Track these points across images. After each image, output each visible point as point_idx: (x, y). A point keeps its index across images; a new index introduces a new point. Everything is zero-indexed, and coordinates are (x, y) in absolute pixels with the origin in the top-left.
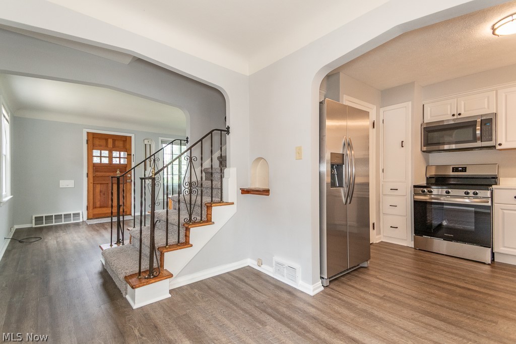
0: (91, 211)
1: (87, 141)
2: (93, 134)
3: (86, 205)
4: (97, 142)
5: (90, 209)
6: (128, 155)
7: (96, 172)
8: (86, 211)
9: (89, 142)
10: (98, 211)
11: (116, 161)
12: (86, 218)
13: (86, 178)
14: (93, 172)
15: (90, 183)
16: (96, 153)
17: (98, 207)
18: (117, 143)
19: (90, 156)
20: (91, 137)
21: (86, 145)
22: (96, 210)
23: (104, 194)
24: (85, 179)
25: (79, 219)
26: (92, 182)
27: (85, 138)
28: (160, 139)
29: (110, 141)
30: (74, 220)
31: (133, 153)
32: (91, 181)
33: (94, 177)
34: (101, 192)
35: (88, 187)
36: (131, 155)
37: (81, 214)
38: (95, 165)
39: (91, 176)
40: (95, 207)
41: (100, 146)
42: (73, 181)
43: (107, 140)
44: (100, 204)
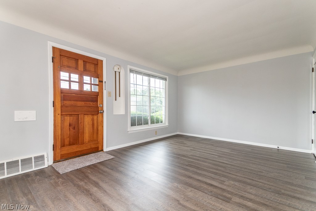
0: (58, 151)
1: (53, 58)
2: (61, 50)
3: (52, 144)
4: (65, 61)
5: (57, 148)
6: (100, 81)
7: (64, 100)
8: (52, 152)
9: (55, 60)
10: (67, 150)
11: (87, 88)
12: (52, 161)
13: (53, 108)
14: (61, 100)
15: (57, 114)
16: (64, 75)
17: (67, 145)
18: (88, 65)
19: (56, 80)
20: (57, 54)
21: (52, 64)
22: (64, 149)
23: (74, 128)
24: (51, 109)
25: (44, 164)
26: (60, 113)
27: (50, 54)
28: (129, 67)
29: (81, 63)
30: (36, 166)
31: (105, 79)
32: (59, 111)
33: (62, 107)
34: (70, 125)
35: (55, 120)
36: (102, 82)
37: (45, 156)
38: (62, 91)
39: (58, 105)
40: (63, 145)
41: (69, 67)
42: (34, 112)
43: (77, 60)
44: (70, 142)
